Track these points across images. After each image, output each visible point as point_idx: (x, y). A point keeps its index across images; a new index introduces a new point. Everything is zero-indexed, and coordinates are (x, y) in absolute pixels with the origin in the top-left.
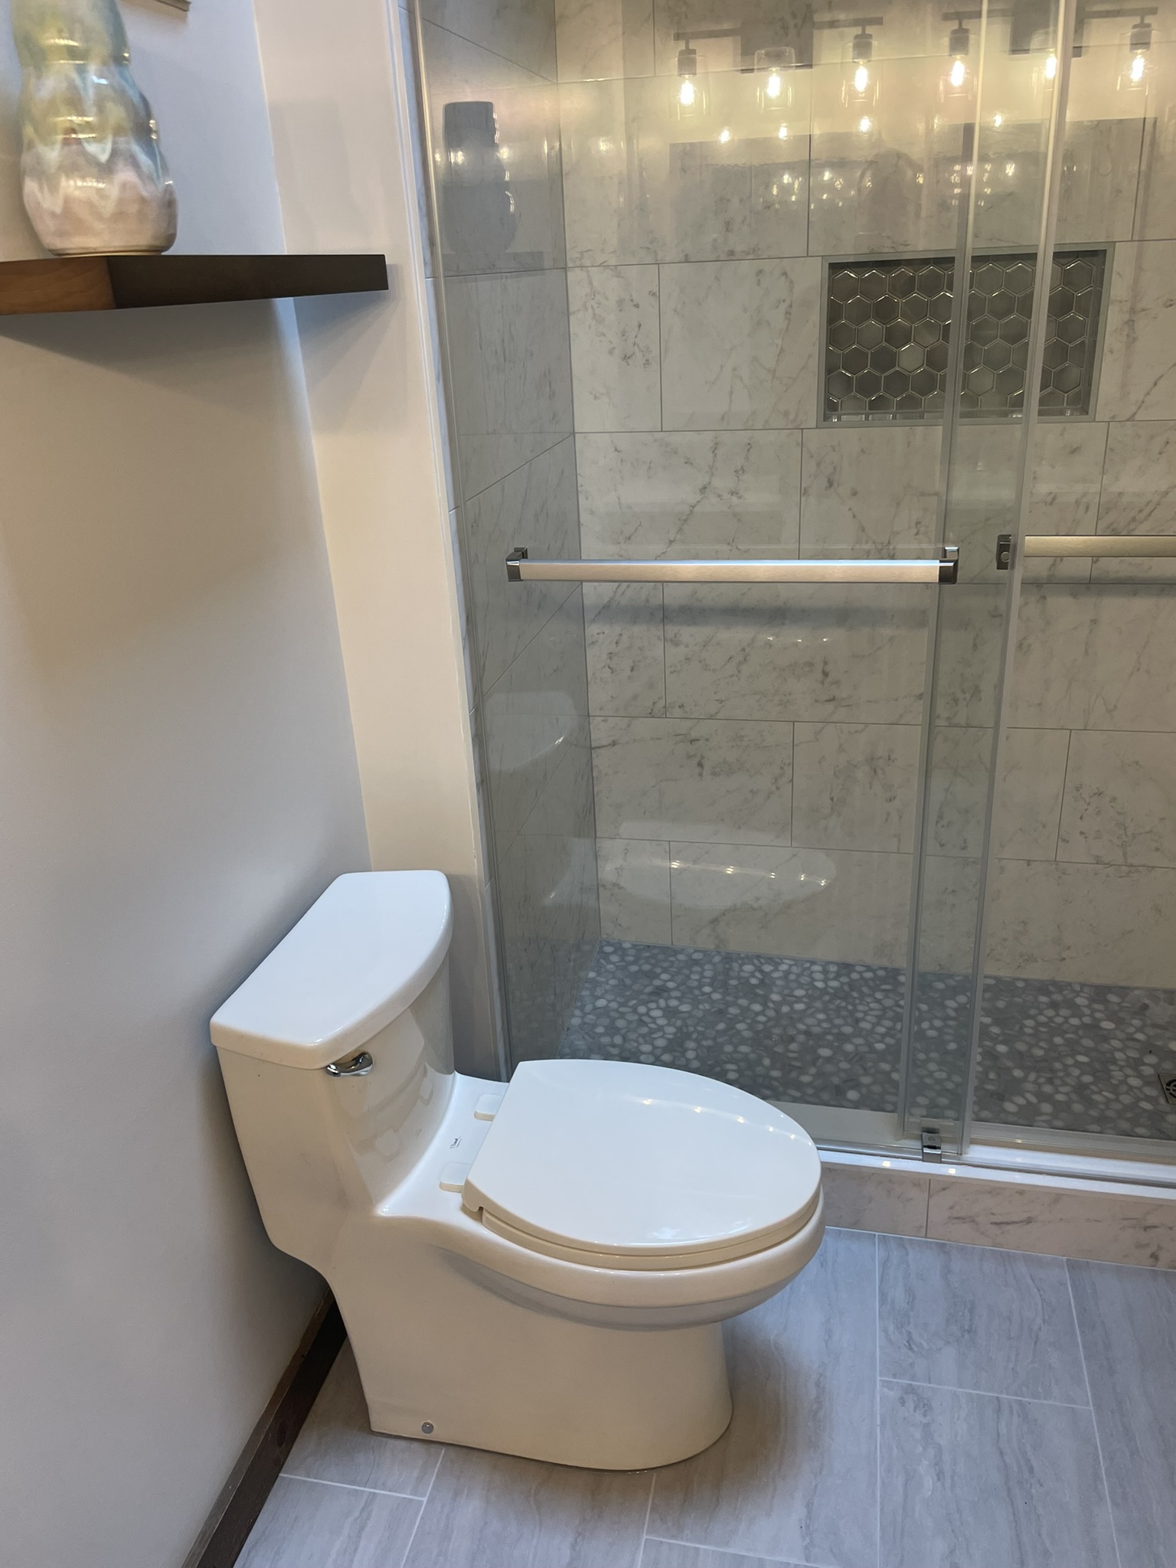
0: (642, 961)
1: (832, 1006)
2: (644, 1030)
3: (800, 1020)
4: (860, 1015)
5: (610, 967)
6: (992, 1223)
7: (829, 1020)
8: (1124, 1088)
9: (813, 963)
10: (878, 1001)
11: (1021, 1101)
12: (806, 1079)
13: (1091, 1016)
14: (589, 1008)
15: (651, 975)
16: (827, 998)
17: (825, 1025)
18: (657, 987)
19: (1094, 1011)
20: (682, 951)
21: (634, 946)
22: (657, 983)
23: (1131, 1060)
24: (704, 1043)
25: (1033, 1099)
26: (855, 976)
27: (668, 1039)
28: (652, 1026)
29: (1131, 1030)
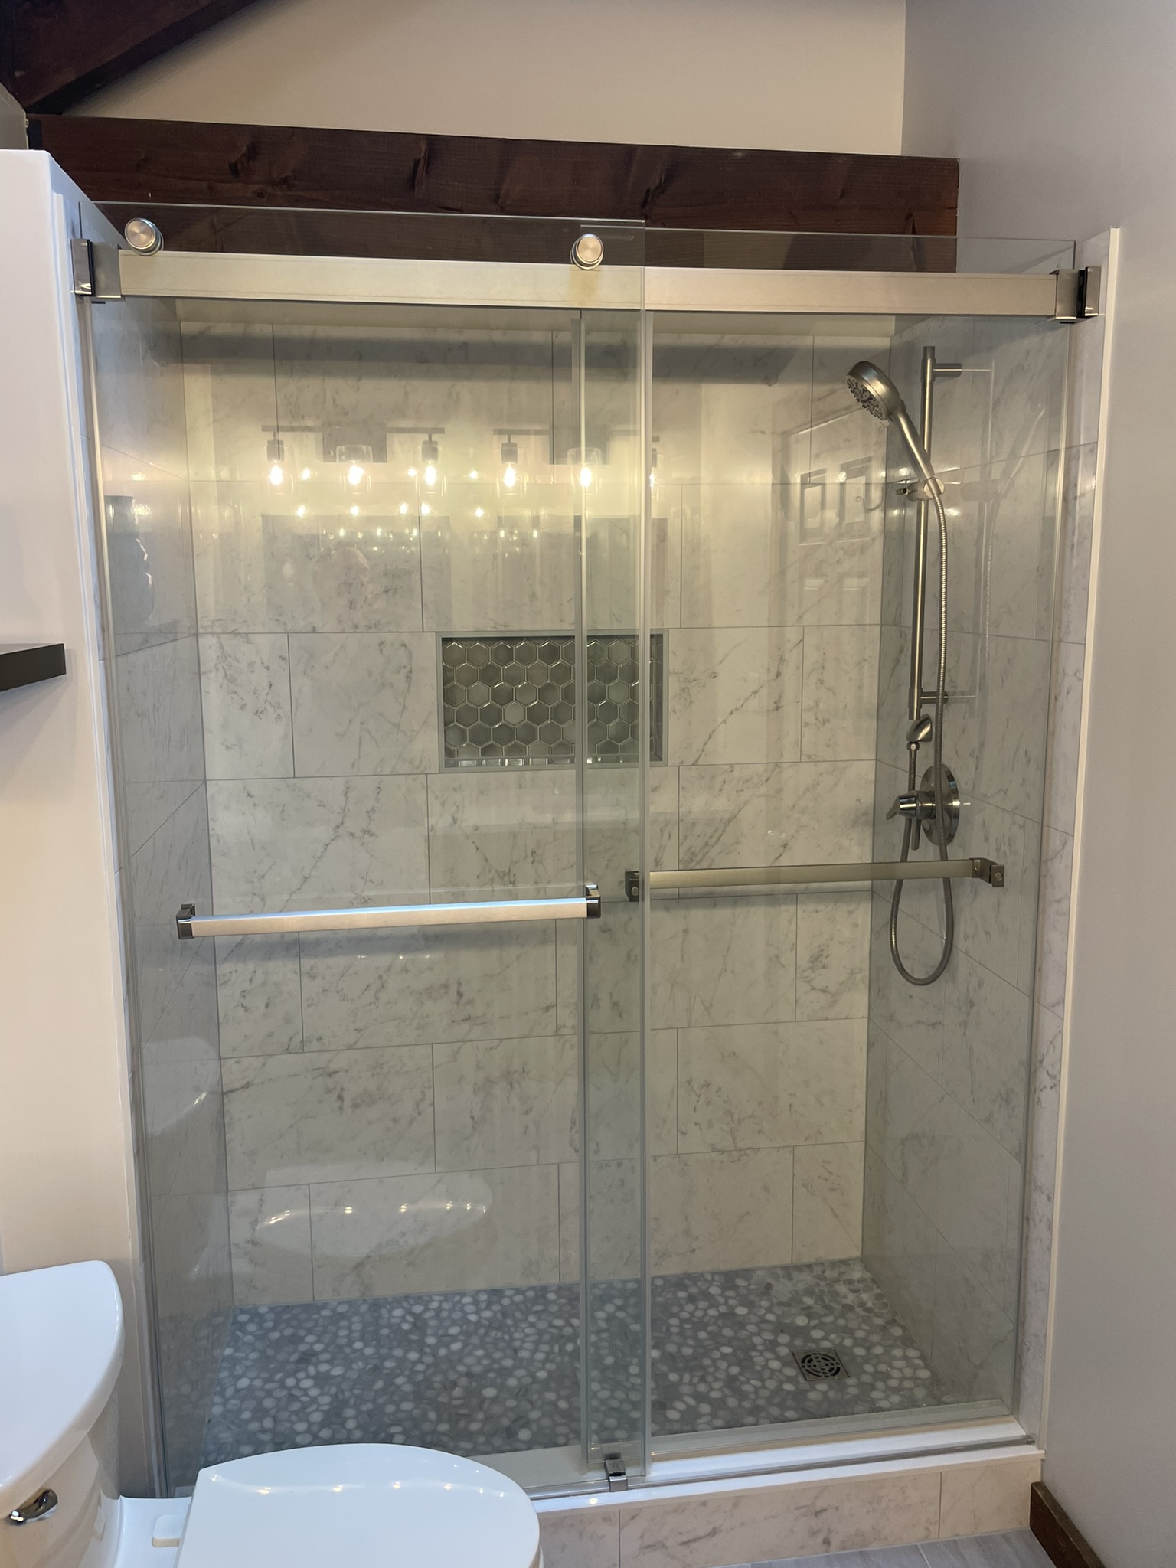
0: (282, 1326)
1: (488, 1339)
2: (296, 1406)
3: (460, 1361)
4: (517, 1344)
5: (248, 1338)
6: (681, 1544)
7: (488, 1355)
8: (767, 1374)
9: (463, 1295)
10: (532, 1325)
11: (680, 1406)
12: (475, 1427)
13: (726, 1303)
14: (229, 1392)
15: (295, 1340)
16: (482, 1331)
17: (485, 1362)
18: (304, 1353)
19: (727, 1298)
20: (325, 1306)
21: (272, 1309)
22: (303, 1347)
23: (767, 1342)
24: (364, 1408)
25: (691, 1401)
26: (506, 1302)
27: (324, 1411)
28: (304, 1399)
29: (763, 1312)
